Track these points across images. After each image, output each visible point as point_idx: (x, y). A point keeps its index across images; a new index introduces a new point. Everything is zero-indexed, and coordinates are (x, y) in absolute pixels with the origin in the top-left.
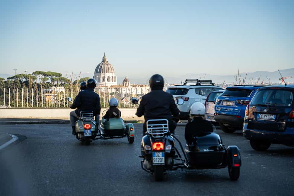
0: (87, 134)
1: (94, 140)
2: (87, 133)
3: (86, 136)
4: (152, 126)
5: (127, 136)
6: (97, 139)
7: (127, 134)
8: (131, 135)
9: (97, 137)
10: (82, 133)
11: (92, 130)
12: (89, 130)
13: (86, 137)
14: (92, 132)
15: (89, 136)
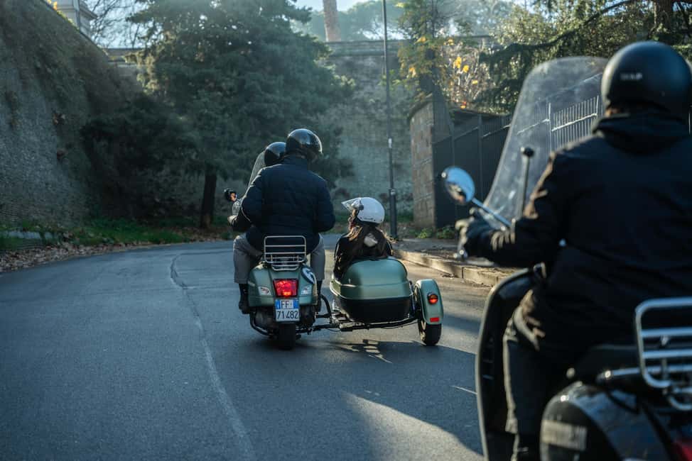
0: (286, 314)
1: (309, 332)
2: (286, 312)
3: (280, 319)
4: (664, 341)
5: (416, 321)
6: (318, 328)
7: (418, 315)
8: (433, 320)
9: (318, 322)
10: (270, 310)
11: (302, 301)
12: (291, 302)
13: (281, 322)
14: (302, 307)
15: (291, 319)
